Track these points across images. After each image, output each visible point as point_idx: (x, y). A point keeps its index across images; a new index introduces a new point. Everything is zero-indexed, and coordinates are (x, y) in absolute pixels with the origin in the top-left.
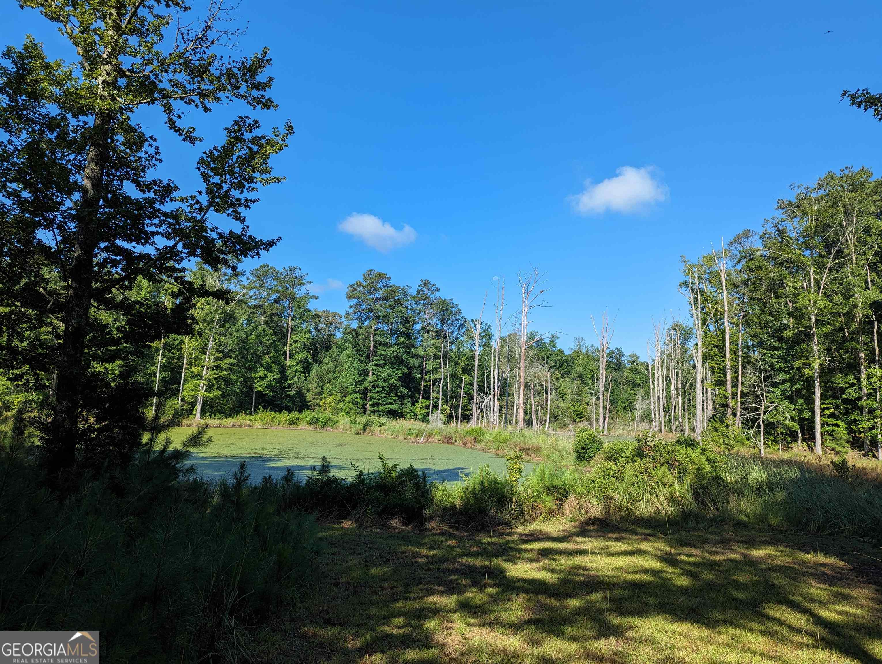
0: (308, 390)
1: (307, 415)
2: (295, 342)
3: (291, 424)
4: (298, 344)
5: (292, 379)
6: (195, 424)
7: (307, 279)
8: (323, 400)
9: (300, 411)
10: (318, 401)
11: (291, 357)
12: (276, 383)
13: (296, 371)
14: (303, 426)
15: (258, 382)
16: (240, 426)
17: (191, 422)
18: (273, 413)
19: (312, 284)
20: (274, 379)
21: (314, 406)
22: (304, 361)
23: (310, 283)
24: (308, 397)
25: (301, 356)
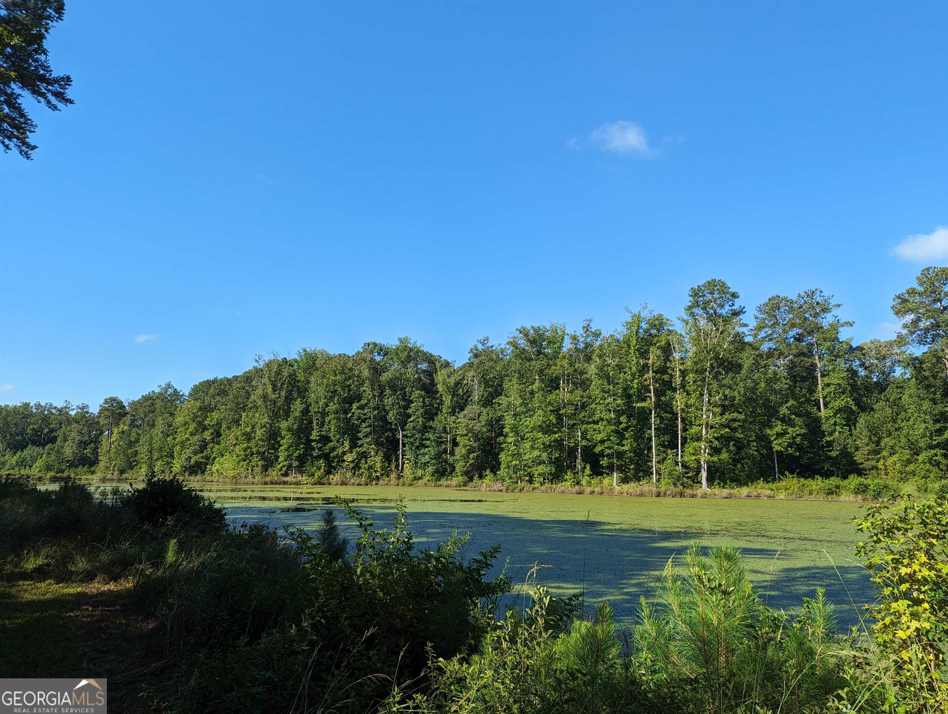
0: (857, 449)
1: (854, 481)
2: (828, 385)
3: (828, 494)
4: (832, 388)
5: (831, 434)
6: (699, 494)
7: (833, 302)
8: (882, 461)
9: (845, 477)
10: (873, 463)
11: (826, 405)
12: (802, 439)
13: (835, 424)
14: (846, 497)
15: (775, 439)
16: (758, 496)
17: (695, 493)
18: (802, 480)
19: (842, 307)
20: (798, 435)
21: (870, 470)
22: (844, 410)
23: (839, 306)
24: (859, 457)
25: (838, 404)
